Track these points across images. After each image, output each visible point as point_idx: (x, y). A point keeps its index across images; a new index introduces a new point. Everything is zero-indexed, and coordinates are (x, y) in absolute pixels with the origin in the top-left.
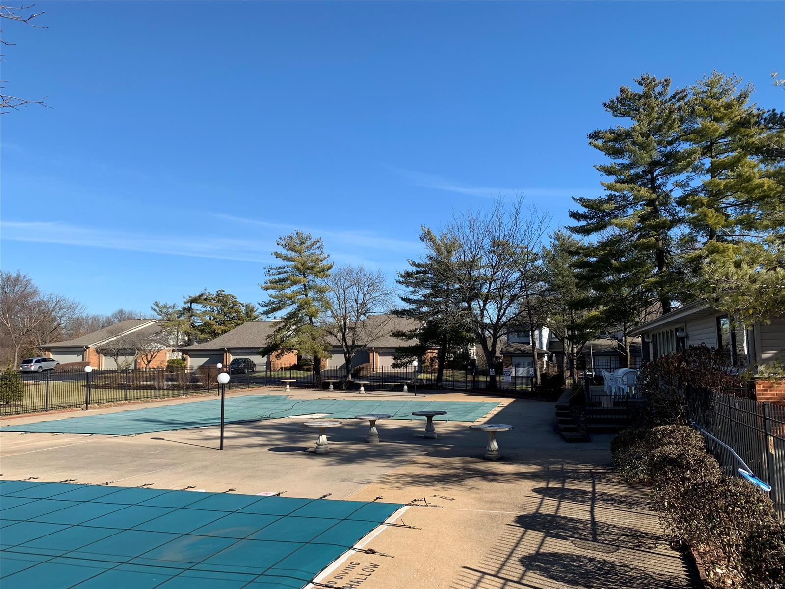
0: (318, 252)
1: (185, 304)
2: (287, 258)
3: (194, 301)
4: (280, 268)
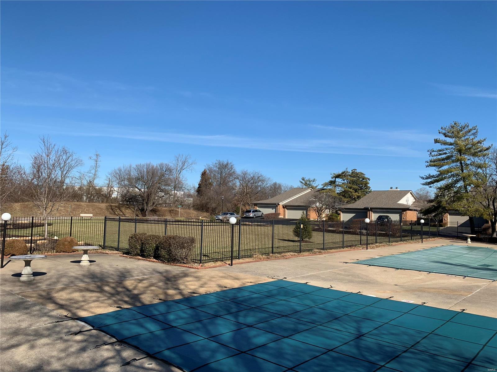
0: (472, 137)
1: (332, 179)
2: (445, 143)
3: (338, 176)
4: (440, 151)
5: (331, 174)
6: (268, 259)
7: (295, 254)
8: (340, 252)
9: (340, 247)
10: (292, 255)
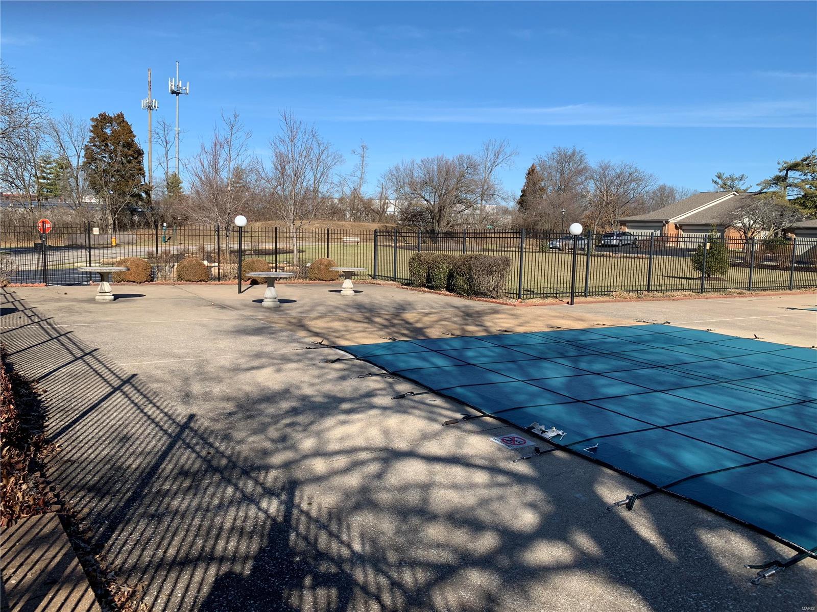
3: (793, 167)
5: (779, 163)
6: (639, 299)
7: (691, 293)
8: (782, 294)
9: (783, 288)
10: (685, 296)
